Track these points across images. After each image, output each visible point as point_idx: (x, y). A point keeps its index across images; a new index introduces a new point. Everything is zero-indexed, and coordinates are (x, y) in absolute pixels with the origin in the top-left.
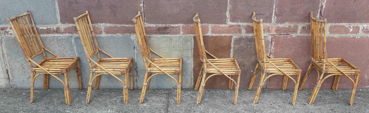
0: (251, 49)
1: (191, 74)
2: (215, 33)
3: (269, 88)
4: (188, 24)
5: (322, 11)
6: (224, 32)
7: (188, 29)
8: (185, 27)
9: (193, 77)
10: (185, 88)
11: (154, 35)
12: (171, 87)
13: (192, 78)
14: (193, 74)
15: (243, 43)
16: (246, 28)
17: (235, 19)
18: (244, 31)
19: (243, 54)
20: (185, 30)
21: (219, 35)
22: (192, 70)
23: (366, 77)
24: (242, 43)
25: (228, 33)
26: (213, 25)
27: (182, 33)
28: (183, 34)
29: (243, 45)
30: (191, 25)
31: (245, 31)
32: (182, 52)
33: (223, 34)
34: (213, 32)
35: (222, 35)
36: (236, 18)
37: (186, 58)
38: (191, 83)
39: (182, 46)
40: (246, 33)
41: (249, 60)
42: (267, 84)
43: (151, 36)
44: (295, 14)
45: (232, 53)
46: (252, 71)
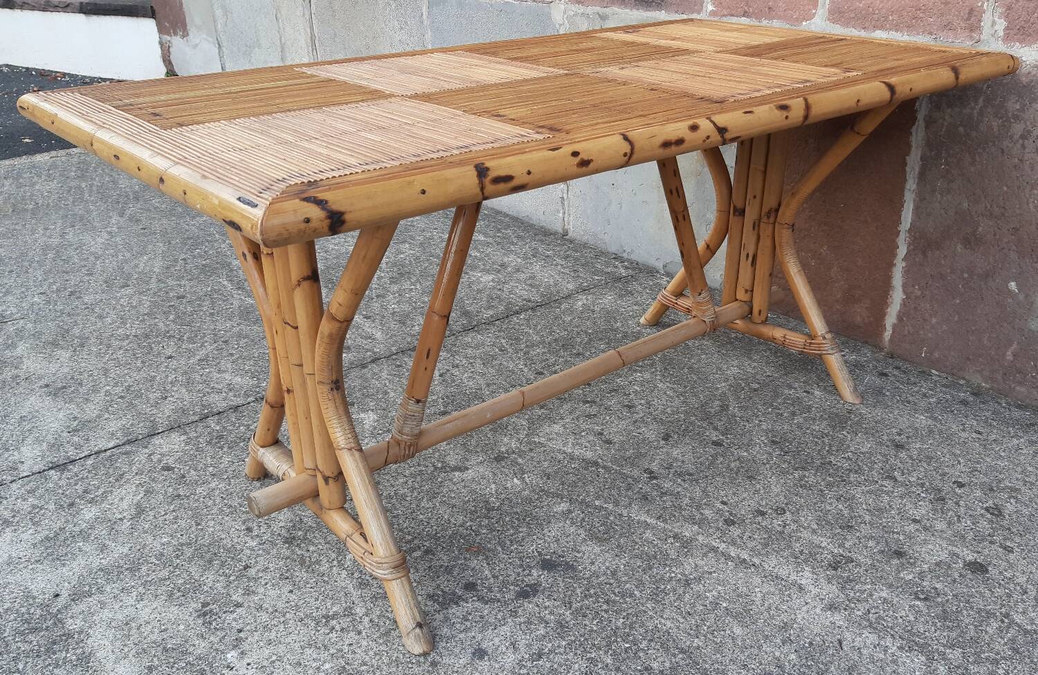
0: (1023, 147)
2: (846, 24)
6: (886, 19)
11: (616, 9)
12: (659, 265)
15: (981, 100)
16: (1009, 8)
18: (994, 23)
19: (973, 169)
21: (863, 34)
24: (976, 102)
25: (910, 28)
27: (710, 8)
28: (713, 13)
29: (981, 114)
31: (1001, 25)
33: (882, 28)
34: (837, 14)
35: (880, 35)
40: (1007, 38)
43: (608, 11)
45: (919, 154)
46: (1013, 284)
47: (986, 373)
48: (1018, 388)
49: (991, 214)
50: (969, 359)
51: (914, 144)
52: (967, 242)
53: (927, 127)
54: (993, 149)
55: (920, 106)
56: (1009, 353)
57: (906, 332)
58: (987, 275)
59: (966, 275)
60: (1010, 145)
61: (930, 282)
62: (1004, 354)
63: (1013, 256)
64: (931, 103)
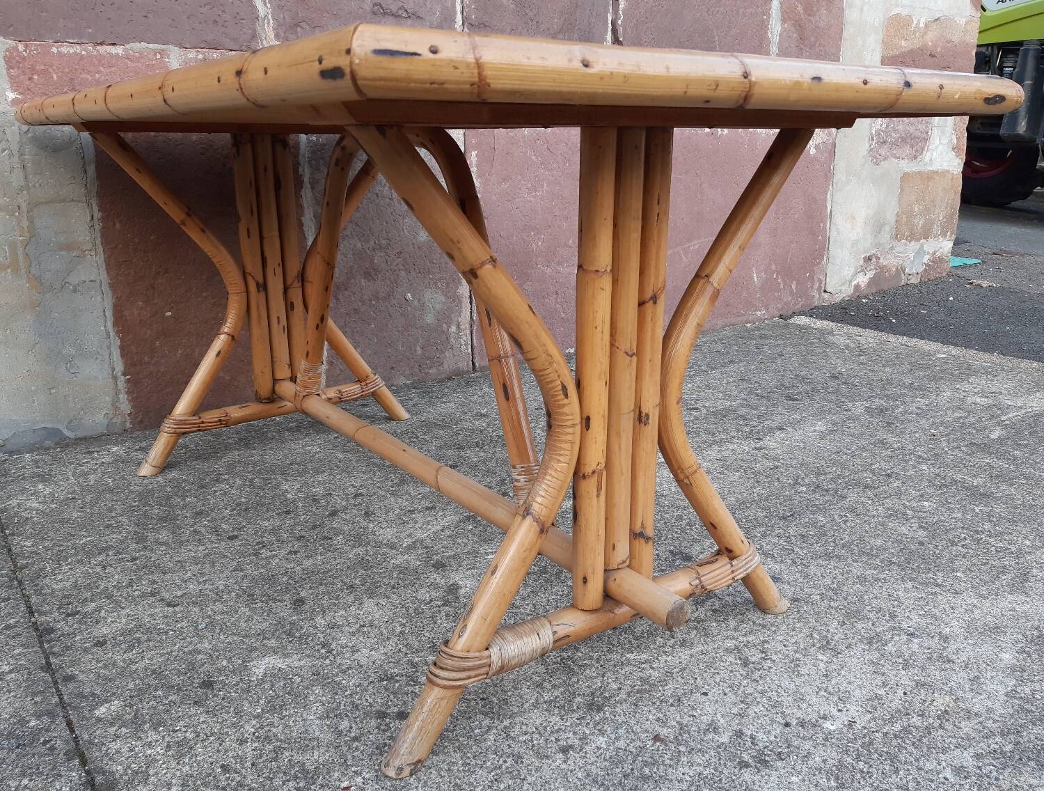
1: (109, 348)
3: (482, 365)
4: (39, 38)
5: (620, 22)
7: (45, 73)
8: (24, 58)
9: (119, 367)
10: (80, 434)
13: (113, 369)
14: (122, 348)
17: (299, 29)
19: (358, 215)
20: (30, 79)
22: (109, 324)
23: (756, 280)
26: (191, 54)
27: (9, 95)
28: (15, 102)
30: (65, 49)
32: (31, 221)
36: (303, 25)
37: (63, 253)
38: (115, 403)
39: (26, 178)
41: (389, 244)
42: (476, 351)
44: (534, 22)
45: (312, 214)
46: (409, 294)
47: (407, 372)
48: (430, 371)
49: (381, 247)
50: (392, 368)
51: (305, 205)
52: (368, 275)
53: (313, 188)
54: (369, 195)
55: (303, 171)
56: (418, 348)
57: (338, 372)
58: (387, 297)
59: (374, 302)
60: (381, 189)
61: (348, 320)
62: (415, 351)
63: (403, 273)
64: (311, 167)
